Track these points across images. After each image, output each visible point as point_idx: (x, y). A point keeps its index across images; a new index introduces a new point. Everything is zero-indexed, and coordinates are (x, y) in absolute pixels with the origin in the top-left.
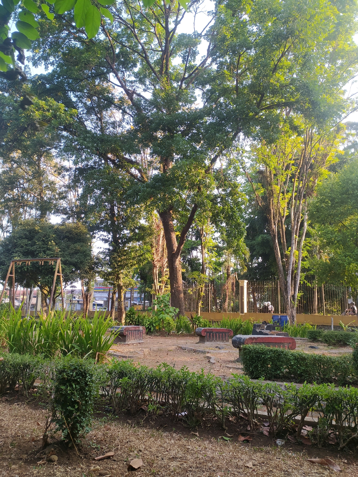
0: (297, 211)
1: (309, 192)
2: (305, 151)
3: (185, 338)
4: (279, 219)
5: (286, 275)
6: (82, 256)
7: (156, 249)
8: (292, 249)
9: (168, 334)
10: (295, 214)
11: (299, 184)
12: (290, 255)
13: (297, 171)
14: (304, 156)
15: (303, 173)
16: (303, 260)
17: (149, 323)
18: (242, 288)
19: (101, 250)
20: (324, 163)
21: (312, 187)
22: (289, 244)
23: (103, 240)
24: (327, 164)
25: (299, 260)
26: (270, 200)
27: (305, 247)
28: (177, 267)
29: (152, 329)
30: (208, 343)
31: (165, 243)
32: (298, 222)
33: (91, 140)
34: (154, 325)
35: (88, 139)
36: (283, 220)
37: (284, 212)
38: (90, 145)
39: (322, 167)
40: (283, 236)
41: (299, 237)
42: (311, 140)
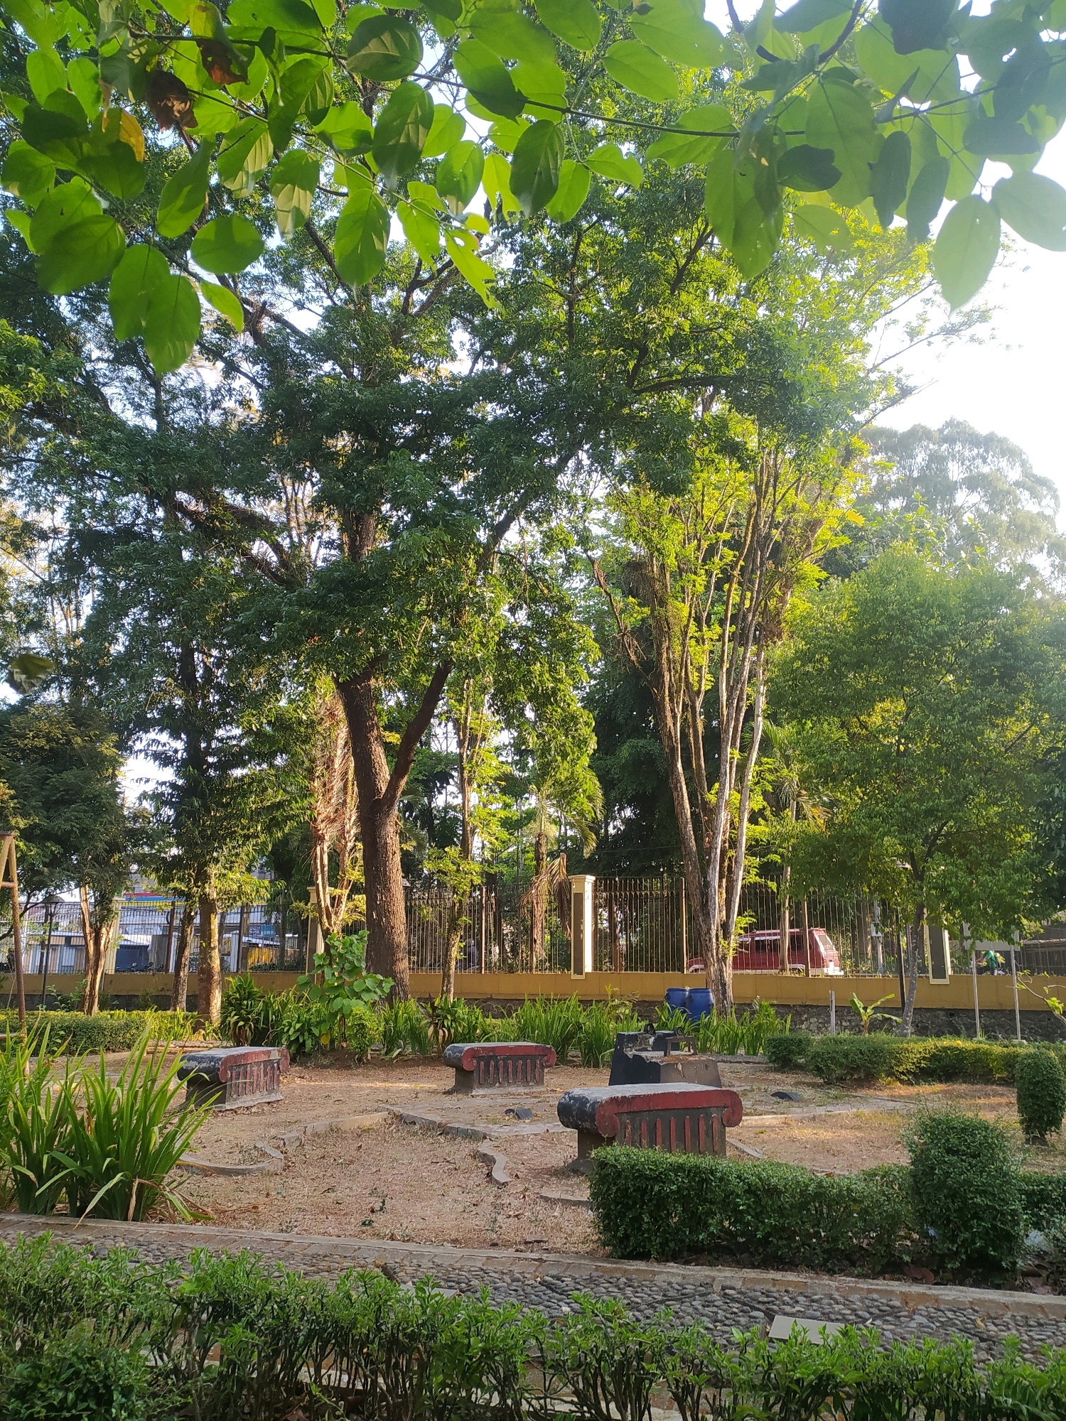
0: (737, 681)
1: (768, 629)
2: (759, 509)
3: (411, 1071)
4: (687, 699)
5: (704, 866)
6: (85, 811)
7: (325, 785)
8: (721, 791)
9: (360, 1060)
10: (731, 690)
11: (743, 598)
12: (718, 806)
13: (737, 563)
14: (756, 525)
15: (753, 572)
16: (753, 820)
17: (298, 1026)
18: (580, 897)
19: (149, 788)
20: (809, 546)
21: (778, 614)
22: (714, 775)
23: (156, 756)
24: (818, 551)
25: (741, 821)
26: (659, 647)
27: (758, 782)
28: (389, 841)
29: (309, 1043)
30: (481, 1092)
31: (352, 765)
32: (738, 709)
33: (124, 449)
34: (316, 1032)
35: (114, 448)
36: (699, 703)
37: (700, 682)
38: (122, 466)
39: (803, 558)
40: (697, 749)
41: (742, 750)
42: (775, 481)
